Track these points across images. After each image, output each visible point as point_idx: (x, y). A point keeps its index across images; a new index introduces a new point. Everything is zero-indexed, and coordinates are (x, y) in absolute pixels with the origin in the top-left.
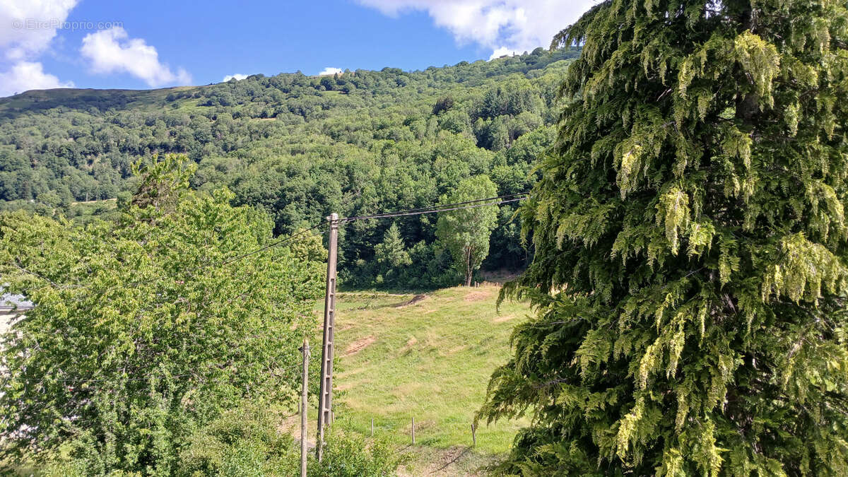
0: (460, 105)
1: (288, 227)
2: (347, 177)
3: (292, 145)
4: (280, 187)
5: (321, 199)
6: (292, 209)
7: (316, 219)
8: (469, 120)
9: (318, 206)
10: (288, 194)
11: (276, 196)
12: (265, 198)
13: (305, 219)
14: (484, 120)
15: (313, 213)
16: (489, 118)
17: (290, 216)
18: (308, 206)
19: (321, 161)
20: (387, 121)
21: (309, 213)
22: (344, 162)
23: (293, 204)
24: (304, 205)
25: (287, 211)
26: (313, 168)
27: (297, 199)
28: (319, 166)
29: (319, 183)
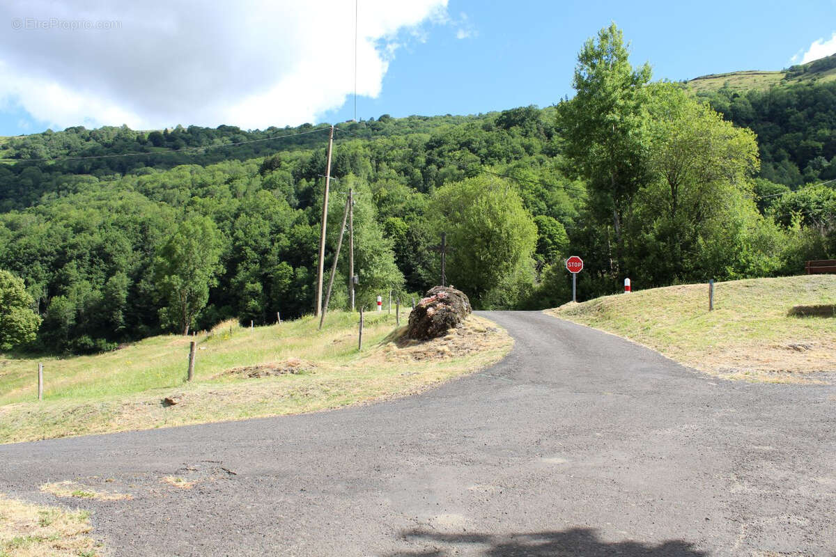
0: (287, 165)
1: (65, 287)
2: (140, 235)
3: (99, 202)
4: (62, 244)
5: (107, 258)
6: (72, 268)
7: (99, 280)
8: (292, 180)
9: (103, 265)
10: (70, 252)
11: (55, 253)
12: (42, 255)
13: (86, 279)
14: (308, 181)
15: (96, 273)
16: (313, 179)
17: (69, 276)
18: (91, 266)
19: (115, 216)
20: (209, 179)
21: (90, 273)
22: (140, 218)
23: (73, 263)
24: (86, 265)
25: (66, 270)
26: (104, 223)
27: (80, 257)
28: (111, 222)
29: (106, 240)
